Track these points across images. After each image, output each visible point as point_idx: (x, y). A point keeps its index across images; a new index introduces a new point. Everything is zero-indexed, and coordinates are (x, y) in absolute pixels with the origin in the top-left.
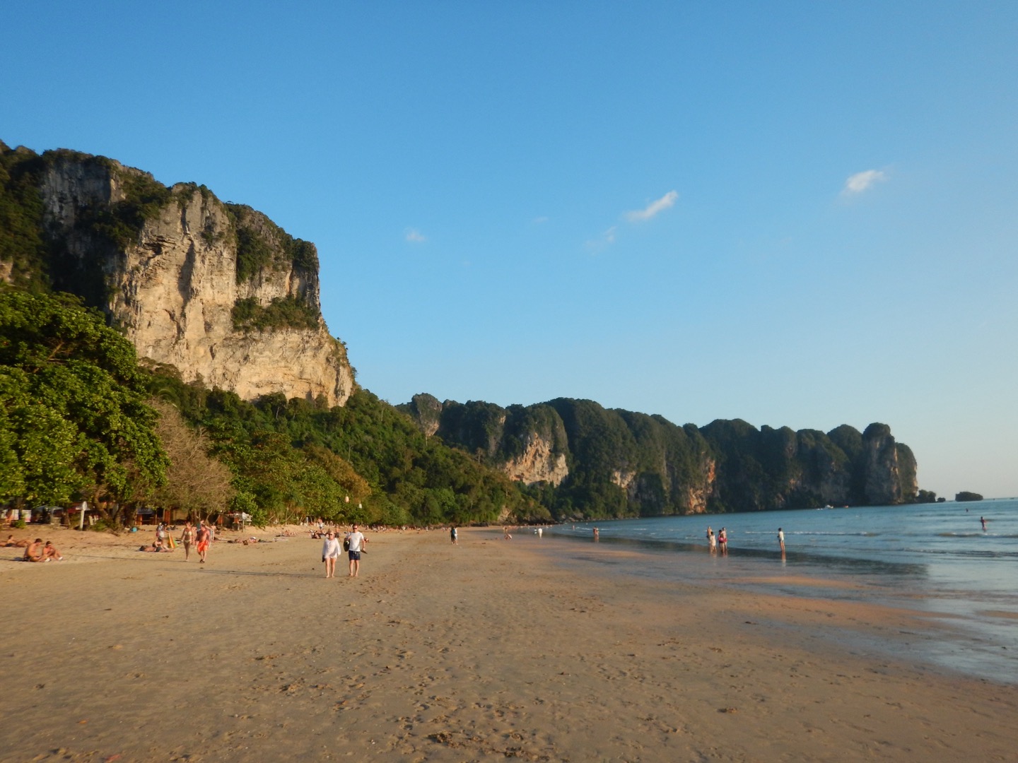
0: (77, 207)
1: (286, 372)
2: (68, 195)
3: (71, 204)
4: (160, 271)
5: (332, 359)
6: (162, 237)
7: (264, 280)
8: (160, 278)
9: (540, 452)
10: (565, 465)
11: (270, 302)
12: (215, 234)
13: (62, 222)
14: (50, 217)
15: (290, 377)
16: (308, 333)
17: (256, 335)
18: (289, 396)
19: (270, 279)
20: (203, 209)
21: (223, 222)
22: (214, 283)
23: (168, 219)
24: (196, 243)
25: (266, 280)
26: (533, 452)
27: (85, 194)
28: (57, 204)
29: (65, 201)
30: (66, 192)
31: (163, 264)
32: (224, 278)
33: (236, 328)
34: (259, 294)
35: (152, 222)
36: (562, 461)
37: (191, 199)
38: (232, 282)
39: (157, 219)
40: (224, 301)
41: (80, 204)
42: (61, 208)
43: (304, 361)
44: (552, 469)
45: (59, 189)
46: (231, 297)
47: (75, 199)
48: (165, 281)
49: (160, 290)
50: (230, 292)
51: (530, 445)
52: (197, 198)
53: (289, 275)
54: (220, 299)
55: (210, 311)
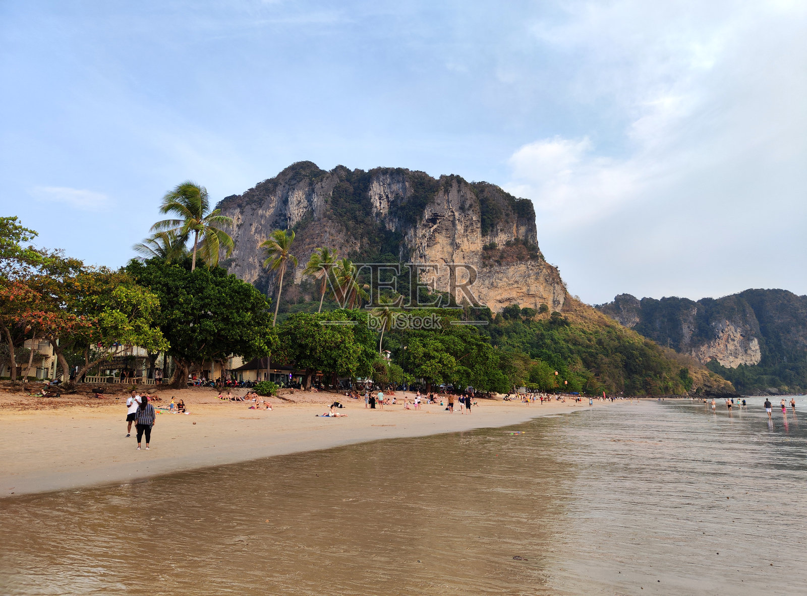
0: (388, 201)
1: (518, 291)
2: (383, 195)
3: (385, 200)
4: (437, 235)
5: (549, 279)
6: (436, 214)
7: (499, 231)
8: (437, 239)
9: (732, 337)
10: (758, 347)
11: (504, 245)
12: (467, 206)
13: (381, 211)
14: (375, 209)
15: (521, 294)
16: (531, 263)
17: (497, 268)
18: (521, 307)
19: (504, 230)
20: (459, 191)
21: (470, 196)
22: (469, 238)
23: (439, 201)
24: (457, 214)
25: (501, 231)
26: (725, 337)
27: (392, 193)
28: (378, 201)
29: (382, 199)
30: (382, 193)
31: (439, 230)
32: (475, 234)
33: (485, 265)
34: (496, 240)
35: (430, 205)
36: (755, 344)
37: (451, 186)
38: (479, 235)
39: (433, 203)
40: (475, 248)
41: (390, 199)
42: (380, 203)
43: (530, 282)
44: (746, 351)
45: (379, 192)
46: (479, 245)
47: (387, 197)
48: (440, 241)
49: (438, 247)
50: (479, 242)
51: (722, 332)
52: (455, 184)
53: (515, 225)
54: (473, 248)
55: (468, 256)
